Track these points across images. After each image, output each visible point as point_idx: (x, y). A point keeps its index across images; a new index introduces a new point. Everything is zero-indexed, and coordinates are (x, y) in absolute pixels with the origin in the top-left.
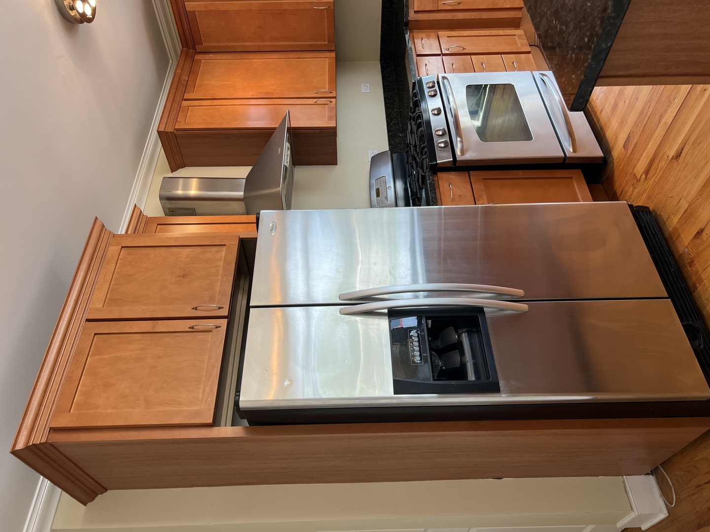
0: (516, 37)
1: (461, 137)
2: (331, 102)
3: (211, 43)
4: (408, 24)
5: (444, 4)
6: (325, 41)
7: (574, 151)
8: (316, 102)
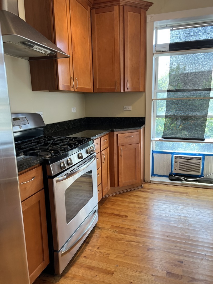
0: (107, 187)
1: (66, 178)
2: (72, 87)
3: (96, 19)
4: (112, 131)
5: (121, 149)
6: (99, 87)
7: (63, 255)
8: (72, 78)
